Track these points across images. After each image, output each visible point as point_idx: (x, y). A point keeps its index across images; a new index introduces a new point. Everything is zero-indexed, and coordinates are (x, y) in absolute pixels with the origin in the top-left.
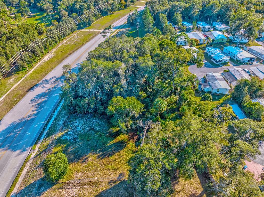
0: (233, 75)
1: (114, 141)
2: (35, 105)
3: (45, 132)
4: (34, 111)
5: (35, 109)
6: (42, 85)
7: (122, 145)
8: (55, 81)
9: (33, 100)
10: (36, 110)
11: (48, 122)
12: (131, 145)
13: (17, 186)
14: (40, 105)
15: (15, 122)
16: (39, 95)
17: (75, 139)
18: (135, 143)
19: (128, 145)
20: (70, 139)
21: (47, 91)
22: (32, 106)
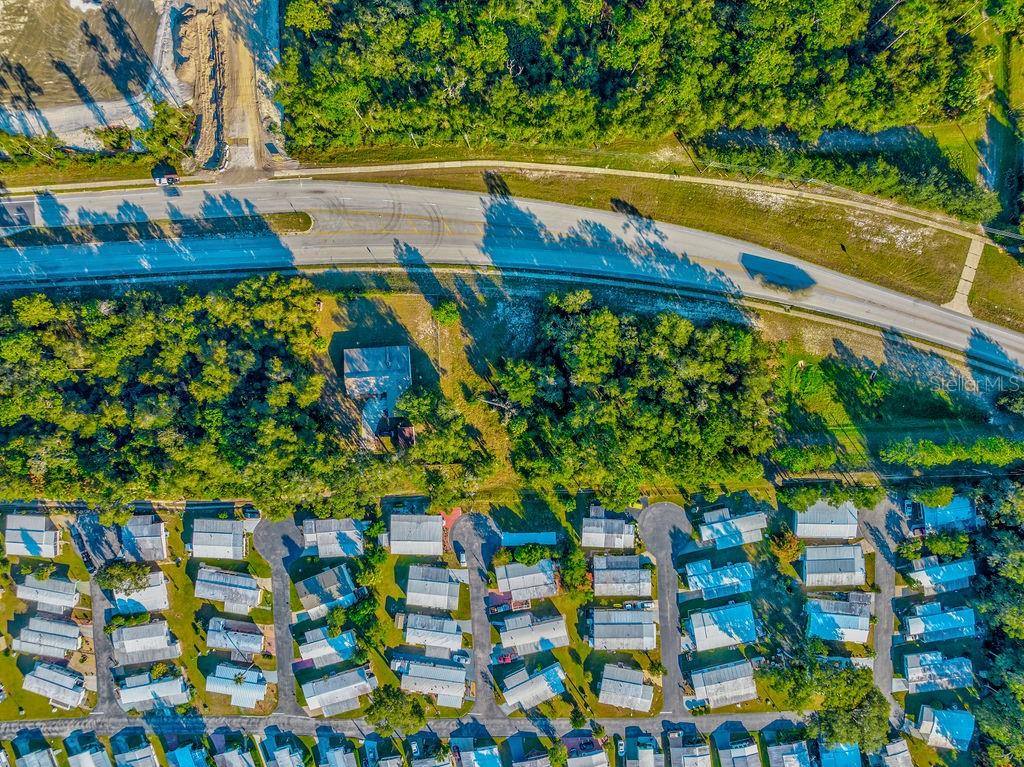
0: (624, 569)
1: (491, 367)
2: (574, 232)
3: (516, 274)
4: (560, 236)
5: (565, 236)
6: (633, 221)
7: (485, 374)
8: (648, 243)
9: (587, 223)
10: (562, 240)
11: (536, 271)
12: (485, 386)
13: (440, 270)
14: (574, 243)
15: (535, 218)
16: (603, 228)
17: (497, 319)
18: (488, 392)
19: (485, 383)
20: (497, 313)
21: (614, 239)
22: (571, 229)
